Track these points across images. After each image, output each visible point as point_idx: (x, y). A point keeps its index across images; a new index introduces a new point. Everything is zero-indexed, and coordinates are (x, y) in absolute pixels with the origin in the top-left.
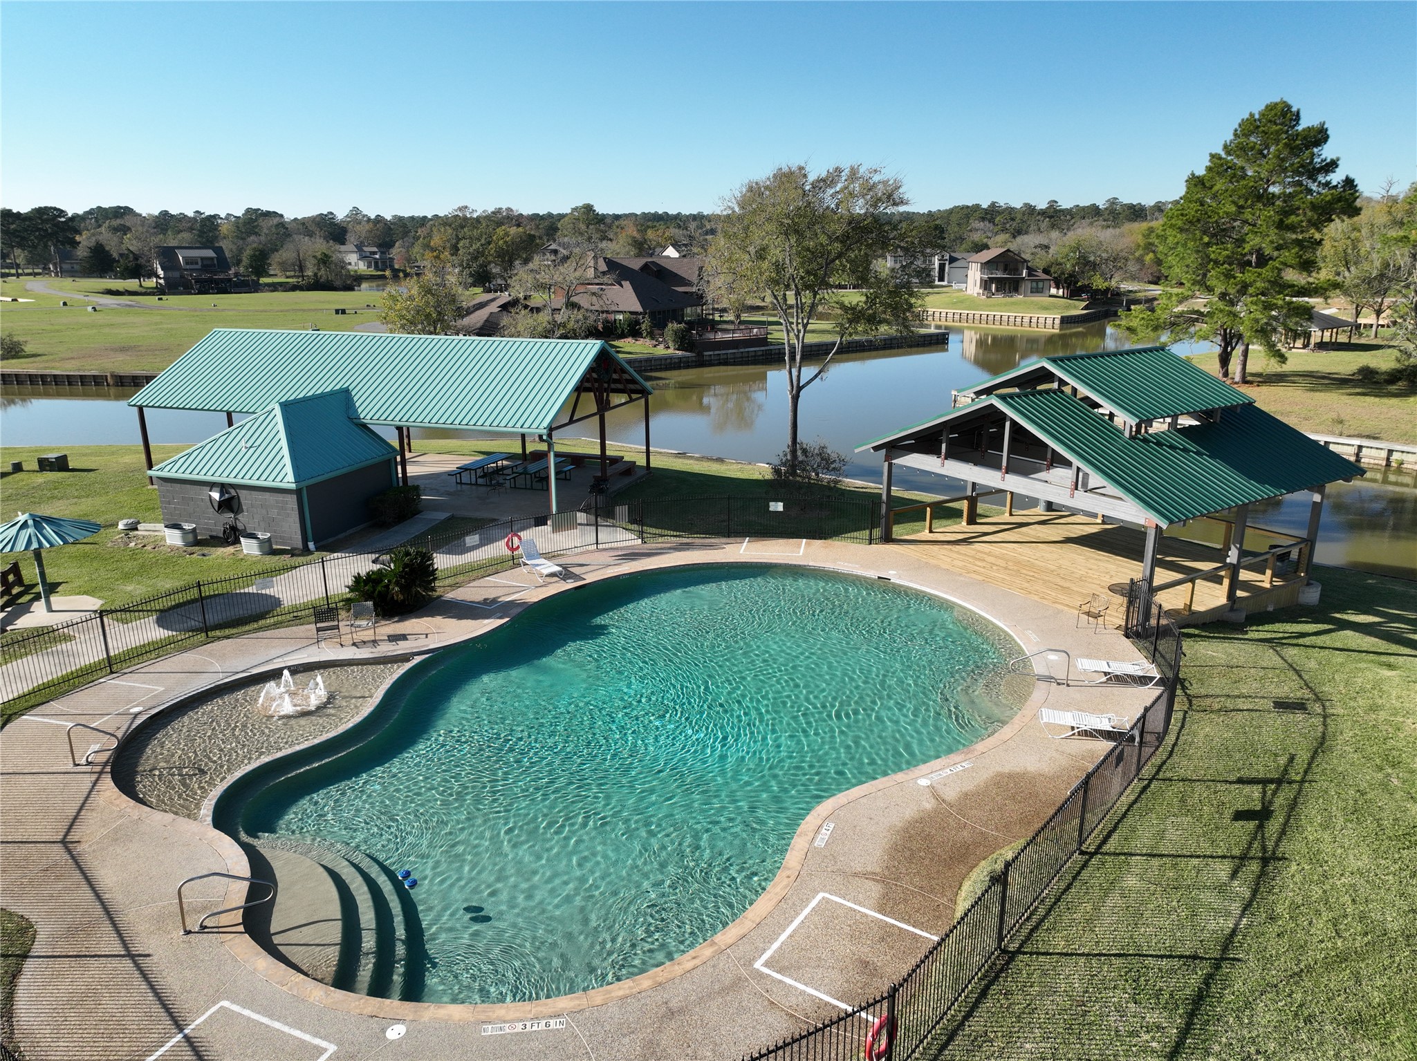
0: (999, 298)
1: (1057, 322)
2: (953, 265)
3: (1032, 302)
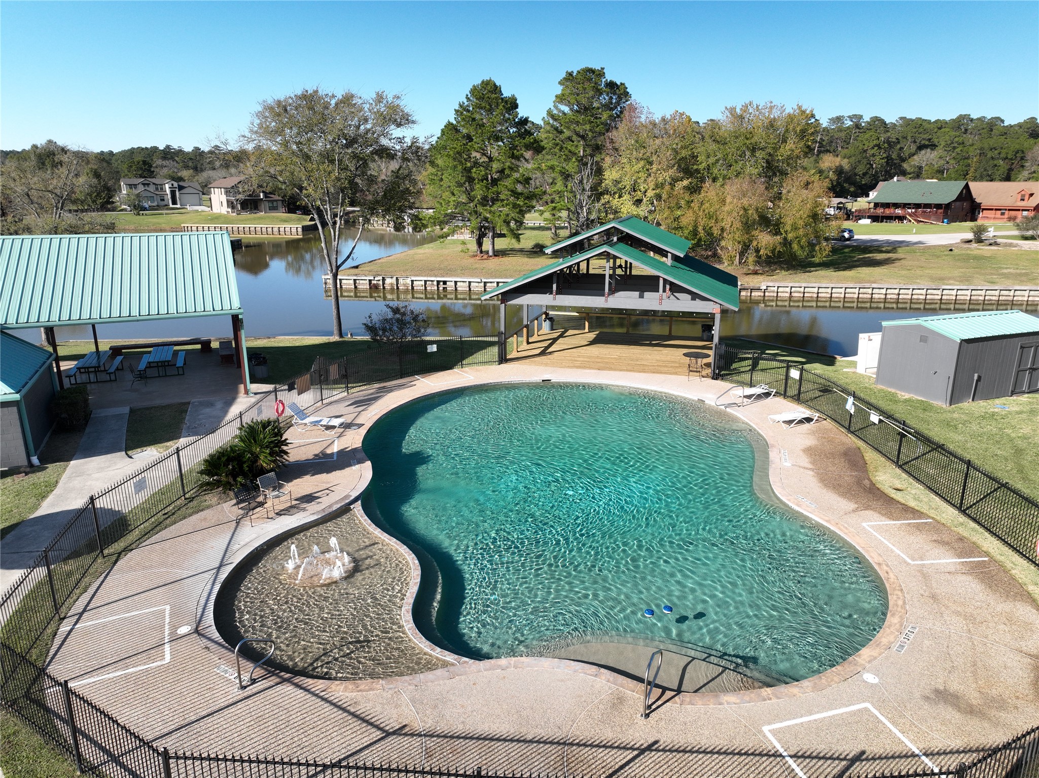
0: (246, 215)
1: (300, 230)
2: (182, 191)
3: (274, 217)
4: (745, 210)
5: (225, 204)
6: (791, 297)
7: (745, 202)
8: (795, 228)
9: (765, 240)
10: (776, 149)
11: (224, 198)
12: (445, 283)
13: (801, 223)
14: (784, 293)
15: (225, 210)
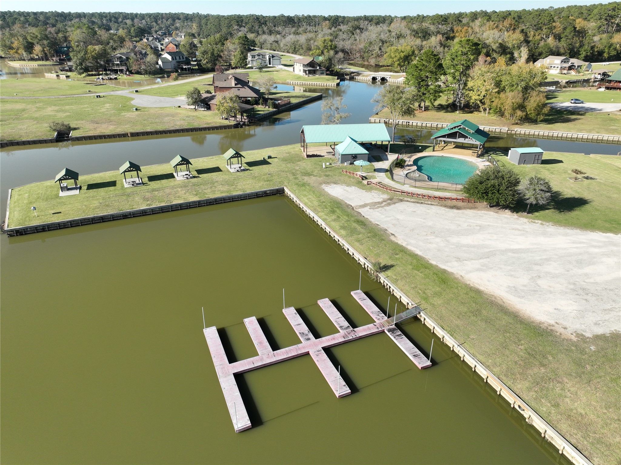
0: (311, 77)
1: (335, 85)
2: (273, 58)
3: (322, 77)
4: (513, 103)
5: (302, 71)
6: (525, 134)
7: (513, 101)
8: (530, 110)
9: (519, 113)
10: (530, 81)
11: (302, 68)
12: (409, 122)
13: (533, 109)
14: (523, 132)
15: (302, 73)
